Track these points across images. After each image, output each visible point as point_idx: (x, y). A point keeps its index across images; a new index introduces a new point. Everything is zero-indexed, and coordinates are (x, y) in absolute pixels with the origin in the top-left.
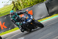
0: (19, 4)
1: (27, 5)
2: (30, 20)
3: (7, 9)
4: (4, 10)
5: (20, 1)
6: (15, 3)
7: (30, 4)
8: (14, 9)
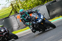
0: (18, 6)
1: (26, 7)
2: (40, 20)
3: (5, 12)
4: (2, 13)
5: (19, 3)
6: (14, 5)
7: (30, 6)
8: (13, 11)
